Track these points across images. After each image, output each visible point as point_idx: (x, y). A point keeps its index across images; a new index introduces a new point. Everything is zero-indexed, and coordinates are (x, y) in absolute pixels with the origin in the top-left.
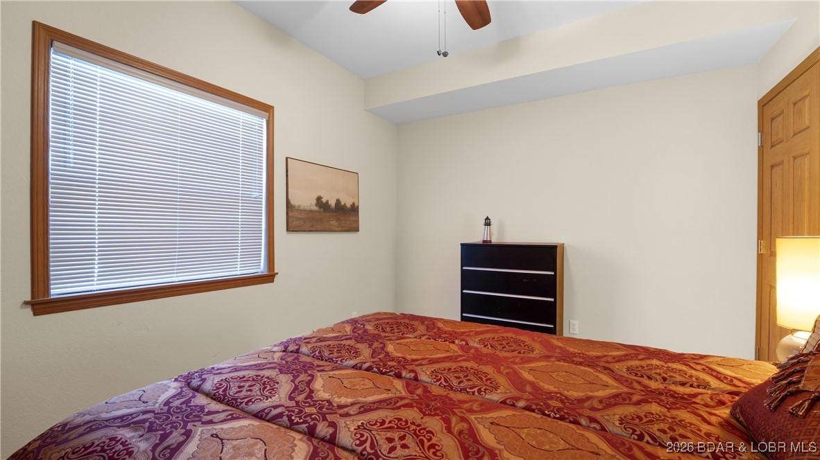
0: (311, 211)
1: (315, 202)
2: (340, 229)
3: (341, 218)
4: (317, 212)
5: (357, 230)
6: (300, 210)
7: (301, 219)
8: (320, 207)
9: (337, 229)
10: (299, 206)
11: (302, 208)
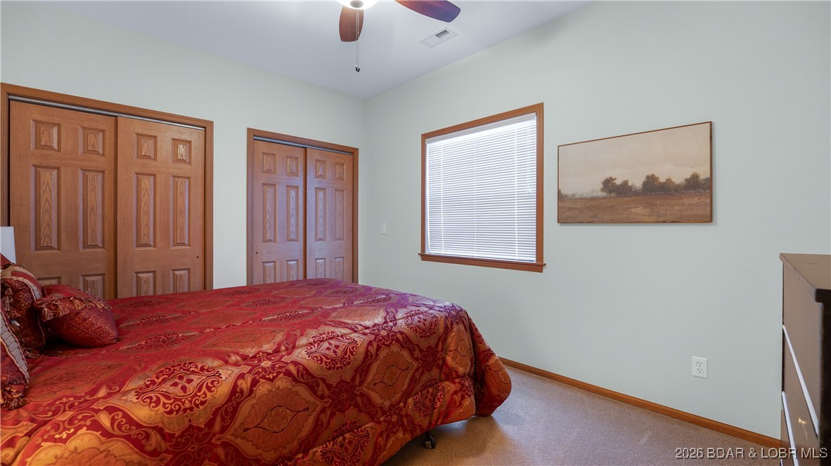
0: (593, 199)
1: (601, 186)
2: (654, 219)
3: (658, 202)
4: (604, 198)
5: (709, 219)
6: (574, 199)
7: (576, 209)
8: (610, 192)
9: (647, 219)
10: (574, 195)
11: (577, 196)
